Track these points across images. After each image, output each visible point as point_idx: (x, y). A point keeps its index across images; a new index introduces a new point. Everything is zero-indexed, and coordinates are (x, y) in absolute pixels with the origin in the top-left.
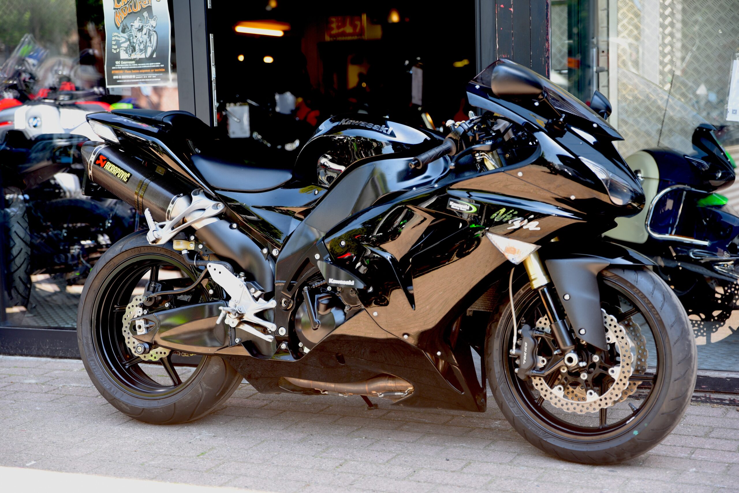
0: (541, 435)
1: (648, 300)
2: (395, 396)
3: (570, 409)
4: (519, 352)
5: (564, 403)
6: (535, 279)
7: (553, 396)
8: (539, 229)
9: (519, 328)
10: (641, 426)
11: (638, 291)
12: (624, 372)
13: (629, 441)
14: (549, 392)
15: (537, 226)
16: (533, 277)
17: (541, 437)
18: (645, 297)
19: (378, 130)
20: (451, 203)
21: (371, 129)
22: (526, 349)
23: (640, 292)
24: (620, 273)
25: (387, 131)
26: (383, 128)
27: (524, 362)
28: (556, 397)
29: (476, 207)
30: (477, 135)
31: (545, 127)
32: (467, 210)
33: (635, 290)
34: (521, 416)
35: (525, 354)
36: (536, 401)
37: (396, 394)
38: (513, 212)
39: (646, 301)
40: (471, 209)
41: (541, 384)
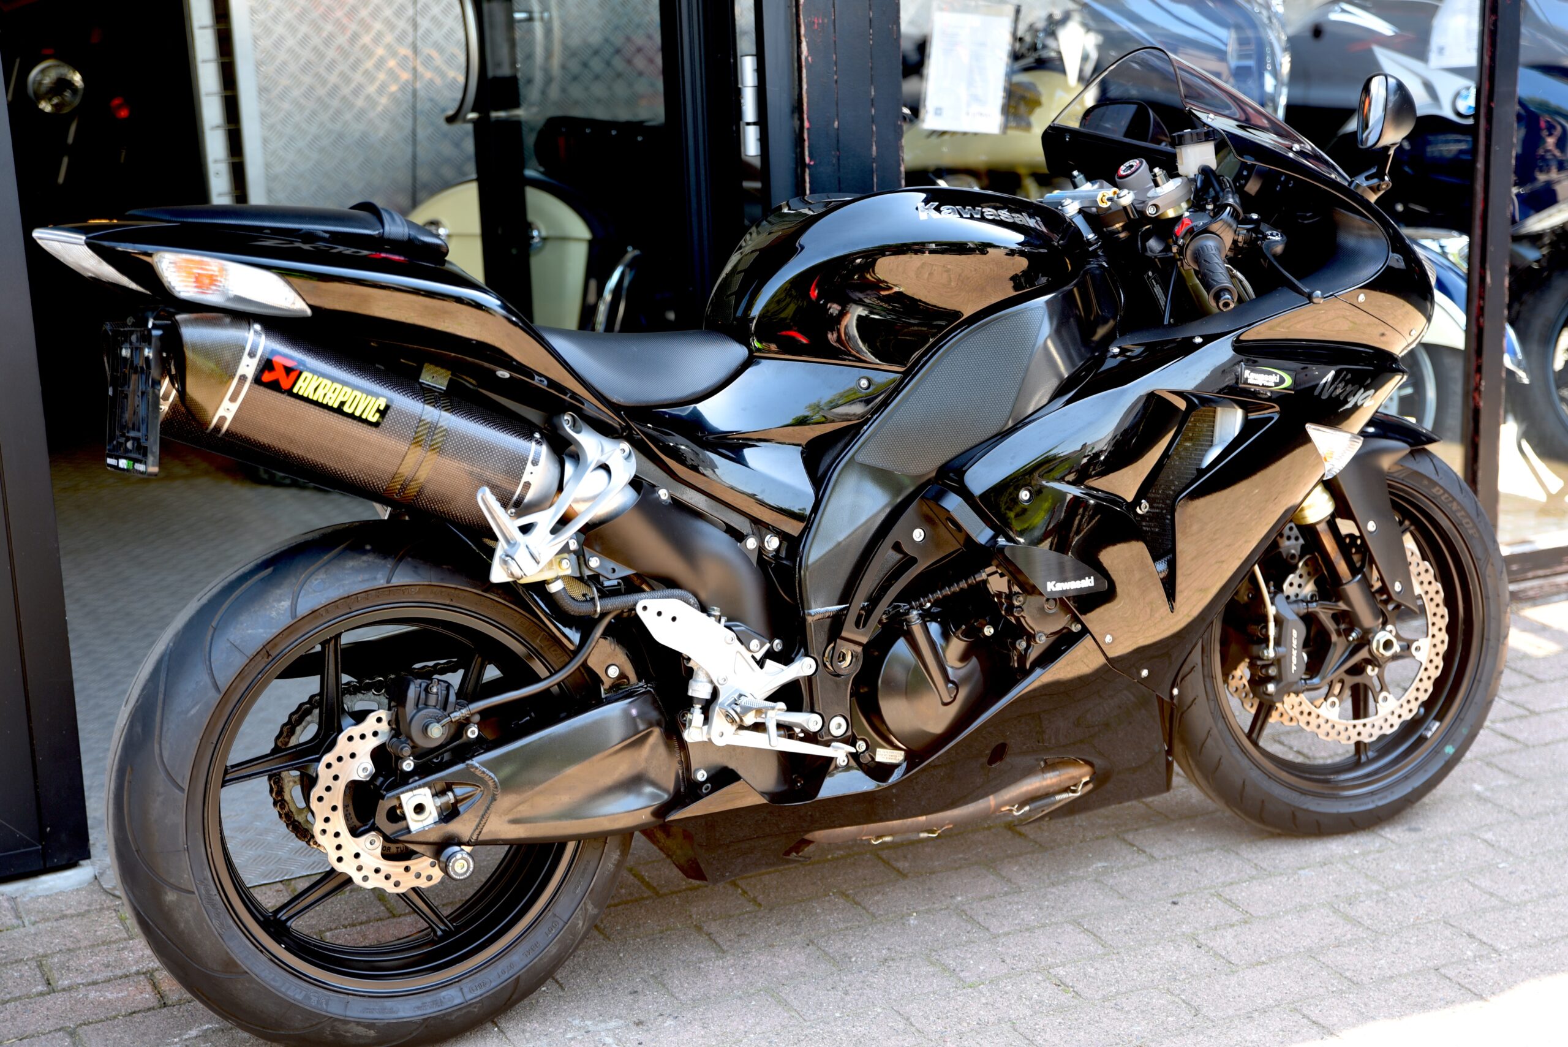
1: (1458, 505)
3: (1352, 737)
4: (1282, 651)
10: (1454, 735)
11: (1441, 492)
12: (1435, 646)
13: (1442, 768)
15: (1371, 399)
18: (1453, 500)
20: (1247, 374)
22: (1294, 643)
24: (1411, 463)
27: (1294, 668)
29: (1293, 375)
32: (1275, 384)
35: (1294, 653)
37: (1056, 798)
38: (1345, 376)
39: (1454, 508)
40: (1282, 380)
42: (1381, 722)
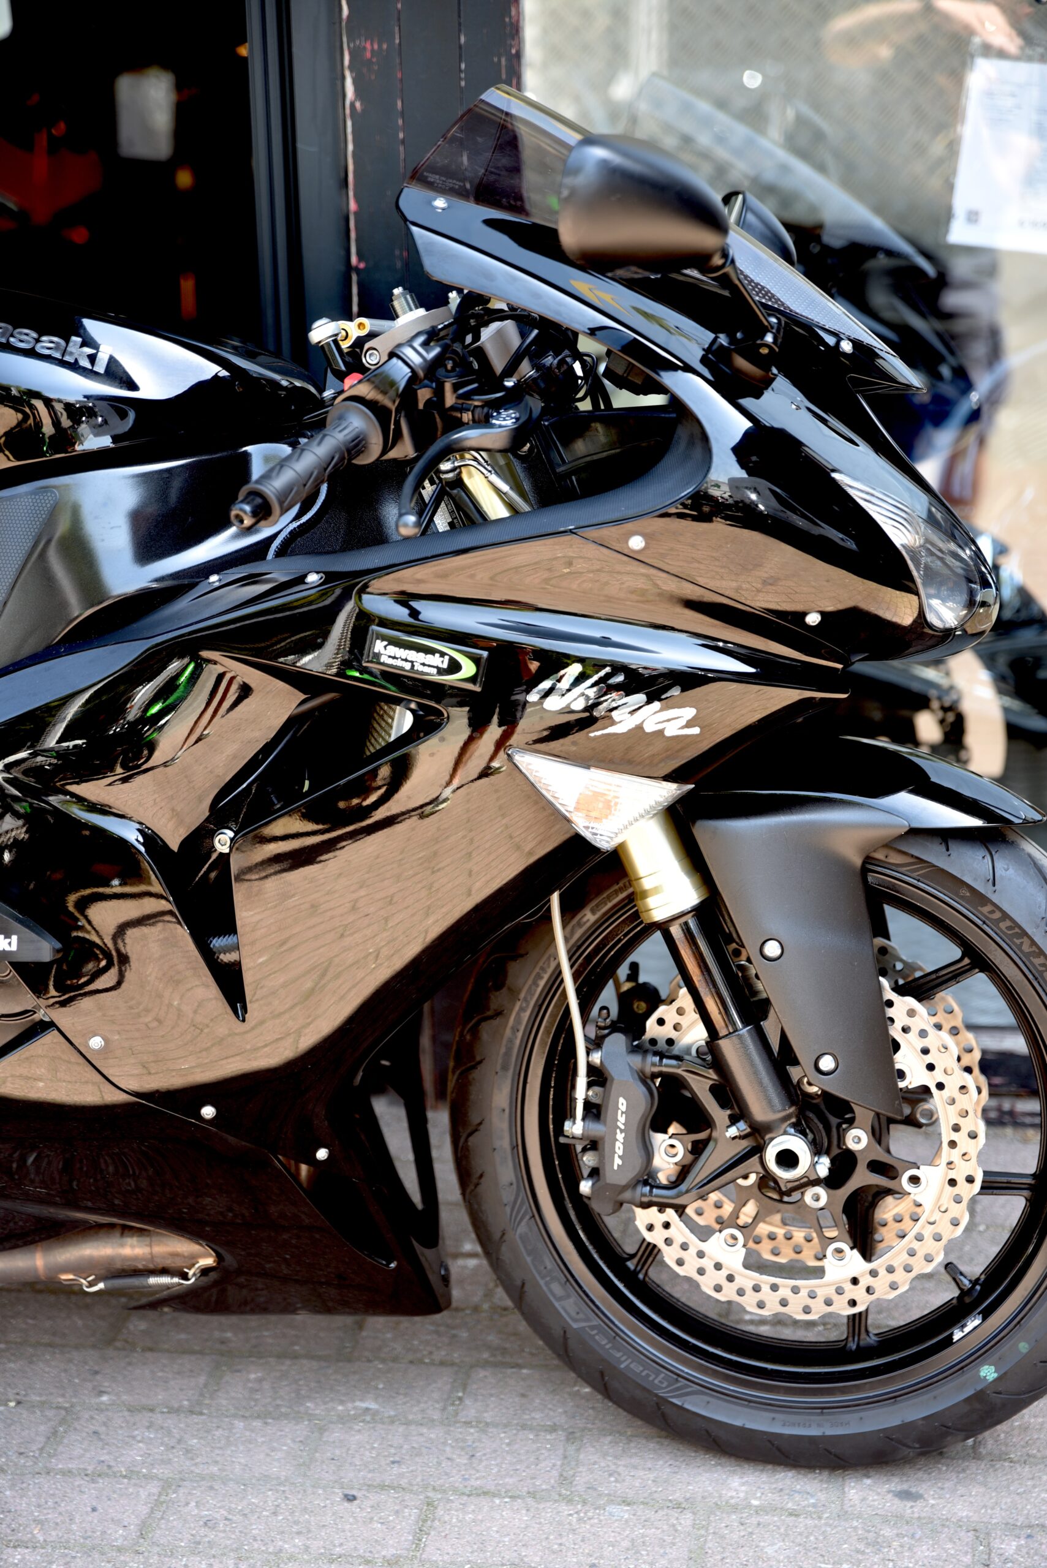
0: (661, 1385)
1: (1033, 943)
2: (150, 1286)
3: (768, 1306)
4: (597, 1129)
5: (748, 1285)
6: (656, 890)
7: (707, 1263)
8: (696, 731)
9: (595, 1044)
10: (1004, 1349)
11: (997, 915)
12: (952, 1182)
13: (968, 1400)
14: (692, 1251)
15: (689, 724)
16: (647, 884)
17: (661, 1393)
18: (1024, 934)
19: (58, 355)
20: (379, 646)
21: (31, 353)
22: (622, 1119)
23: (1005, 916)
24: (934, 854)
25: (92, 358)
26: (77, 350)
27: (618, 1161)
28: (718, 1266)
29: (476, 660)
30: (448, 387)
31: (704, 361)
32: (441, 671)
33: (986, 909)
34: (592, 1328)
35: (620, 1136)
36: (631, 1265)
37: (153, 1280)
38: (608, 676)
39: (1026, 948)
40: (454, 667)
41: (667, 1225)
42: (831, 1292)
